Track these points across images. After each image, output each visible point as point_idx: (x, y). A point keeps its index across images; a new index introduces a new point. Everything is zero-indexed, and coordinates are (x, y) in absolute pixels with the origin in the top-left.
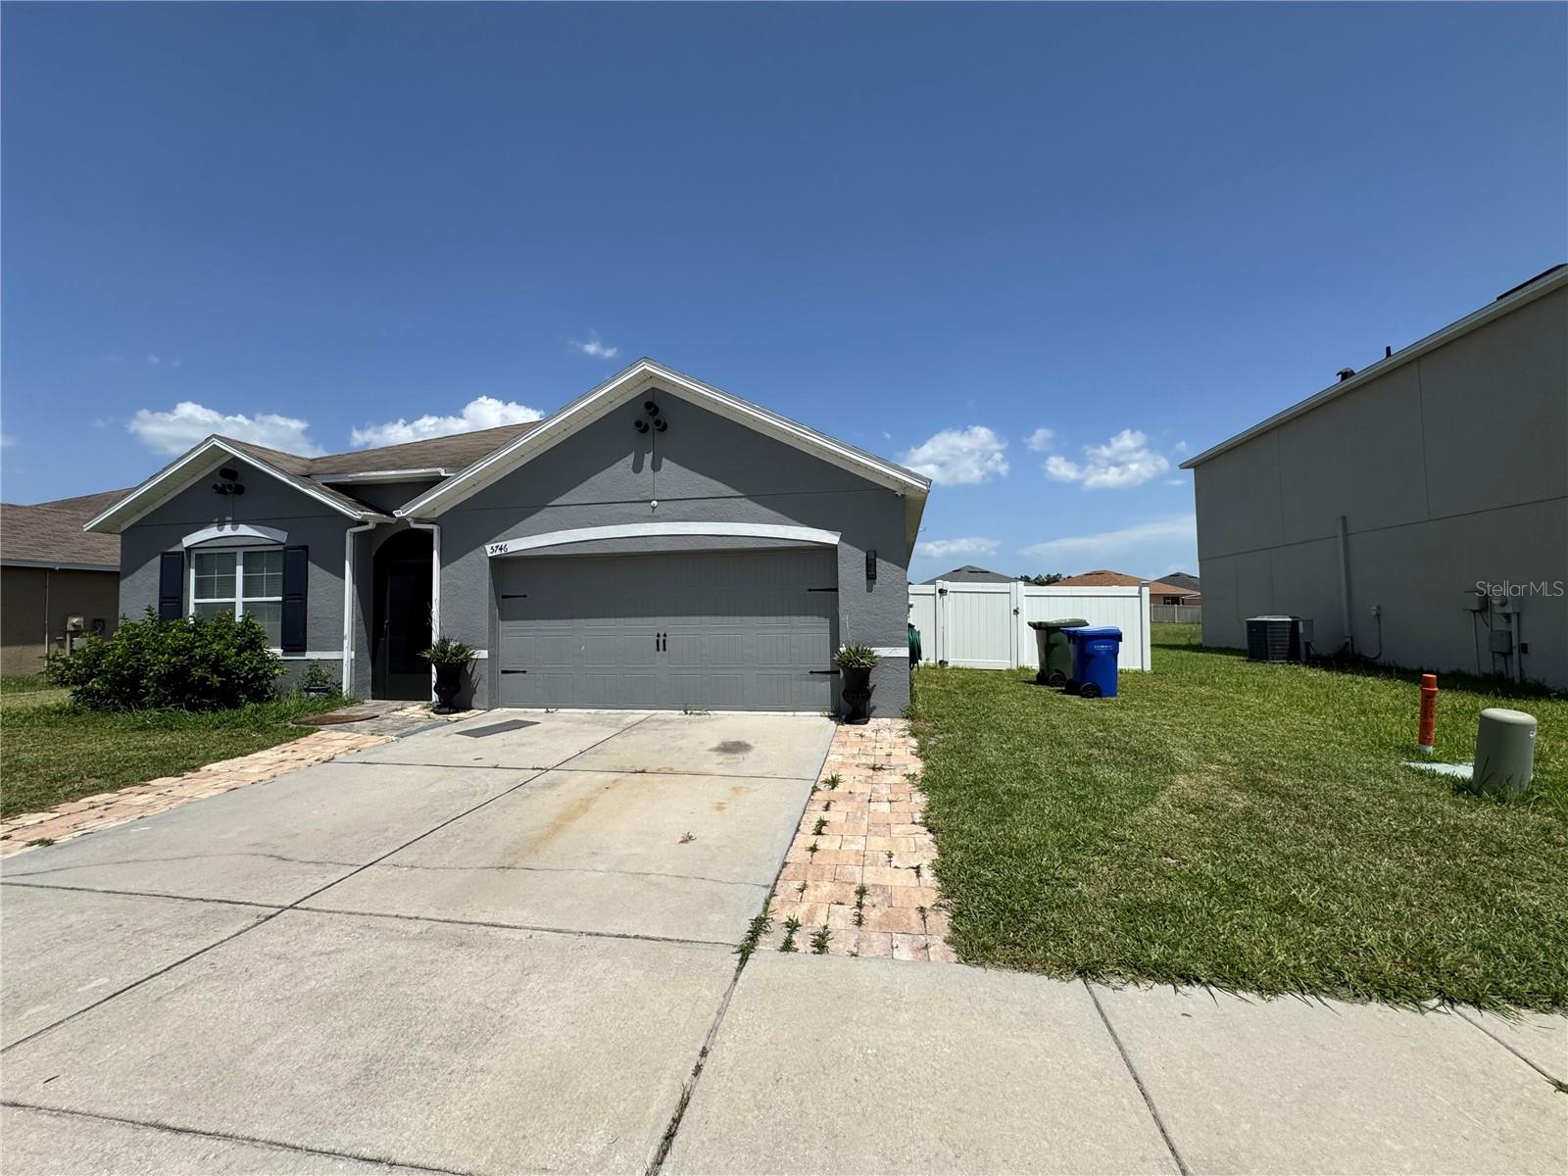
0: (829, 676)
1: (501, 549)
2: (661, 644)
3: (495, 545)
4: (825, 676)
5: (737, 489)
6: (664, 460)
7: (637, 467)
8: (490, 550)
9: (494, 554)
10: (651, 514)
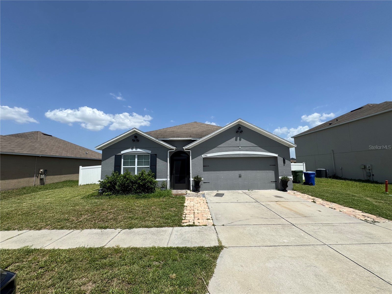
0: (275, 182)
1: (206, 156)
2: (240, 176)
3: (204, 155)
4: (274, 182)
5: (256, 145)
6: (242, 139)
7: (236, 140)
8: (203, 156)
9: (204, 157)
10: (239, 149)
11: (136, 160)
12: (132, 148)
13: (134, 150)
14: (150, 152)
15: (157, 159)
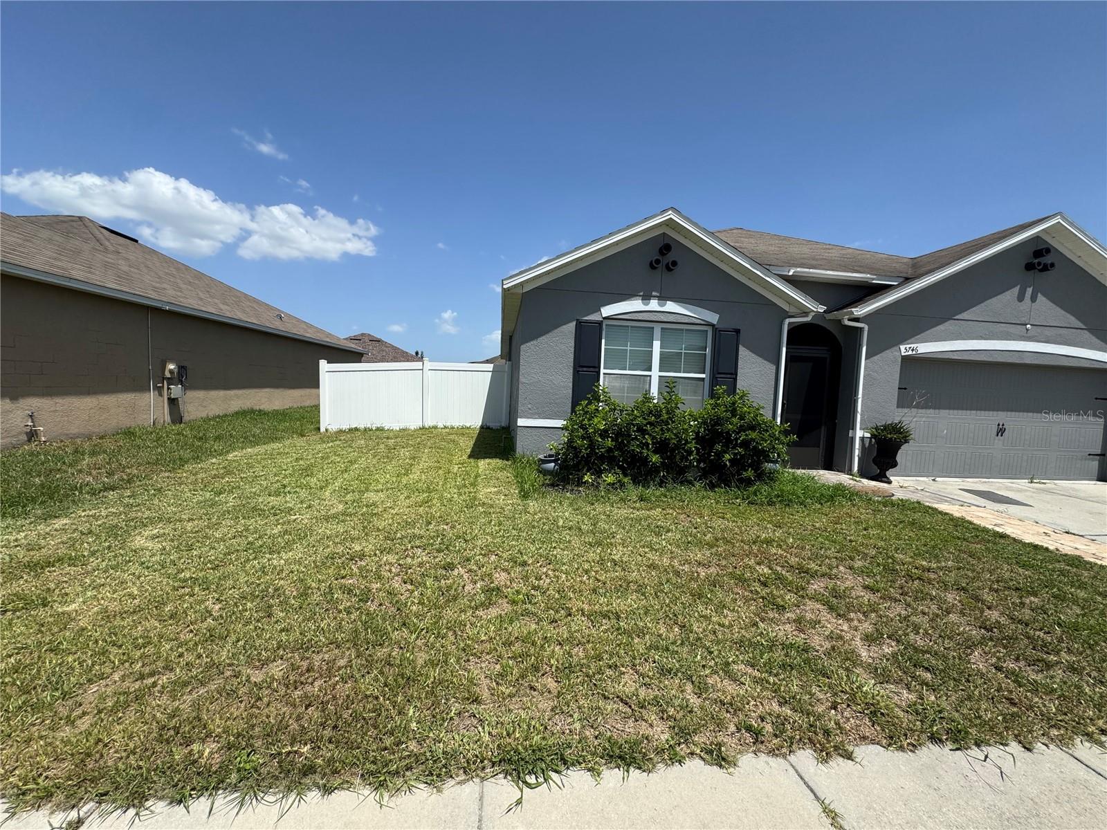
1: (913, 350)
2: (1001, 431)
3: (908, 346)
4: (1096, 457)
5: (1082, 323)
6: (1039, 295)
7: (1021, 298)
8: (905, 350)
9: (907, 354)
10: (1025, 335)
11: (657, 345)
12: (646, 298)
13: (654, 305)
14: (714, 318)
15: (741, 348)
